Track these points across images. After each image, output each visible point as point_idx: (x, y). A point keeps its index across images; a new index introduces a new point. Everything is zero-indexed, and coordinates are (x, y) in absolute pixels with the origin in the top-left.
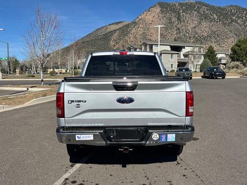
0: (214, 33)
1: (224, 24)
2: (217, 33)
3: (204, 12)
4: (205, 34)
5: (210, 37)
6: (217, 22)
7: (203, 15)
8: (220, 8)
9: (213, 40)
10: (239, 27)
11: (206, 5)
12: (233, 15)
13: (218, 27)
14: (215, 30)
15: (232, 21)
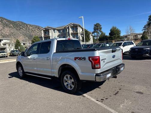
0: (12, 33)
1: (17, 30)
2: (14, 33)
3: (5, 23)
4: (8, 34)
5: (11, 35)
6: (13, 28)
7: (5, 24)
8: (13, 22)
9: (12, 37)
10: (24, 31)
11: (6, 20)
12: (21, 26)
13: (14, 30)
14: (12, 32)
15: (20, 28)
